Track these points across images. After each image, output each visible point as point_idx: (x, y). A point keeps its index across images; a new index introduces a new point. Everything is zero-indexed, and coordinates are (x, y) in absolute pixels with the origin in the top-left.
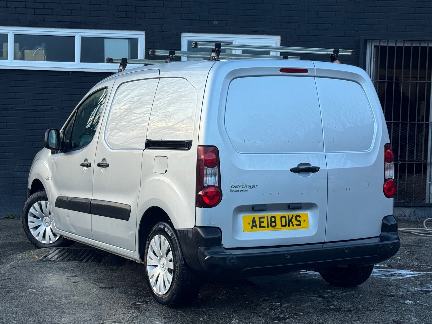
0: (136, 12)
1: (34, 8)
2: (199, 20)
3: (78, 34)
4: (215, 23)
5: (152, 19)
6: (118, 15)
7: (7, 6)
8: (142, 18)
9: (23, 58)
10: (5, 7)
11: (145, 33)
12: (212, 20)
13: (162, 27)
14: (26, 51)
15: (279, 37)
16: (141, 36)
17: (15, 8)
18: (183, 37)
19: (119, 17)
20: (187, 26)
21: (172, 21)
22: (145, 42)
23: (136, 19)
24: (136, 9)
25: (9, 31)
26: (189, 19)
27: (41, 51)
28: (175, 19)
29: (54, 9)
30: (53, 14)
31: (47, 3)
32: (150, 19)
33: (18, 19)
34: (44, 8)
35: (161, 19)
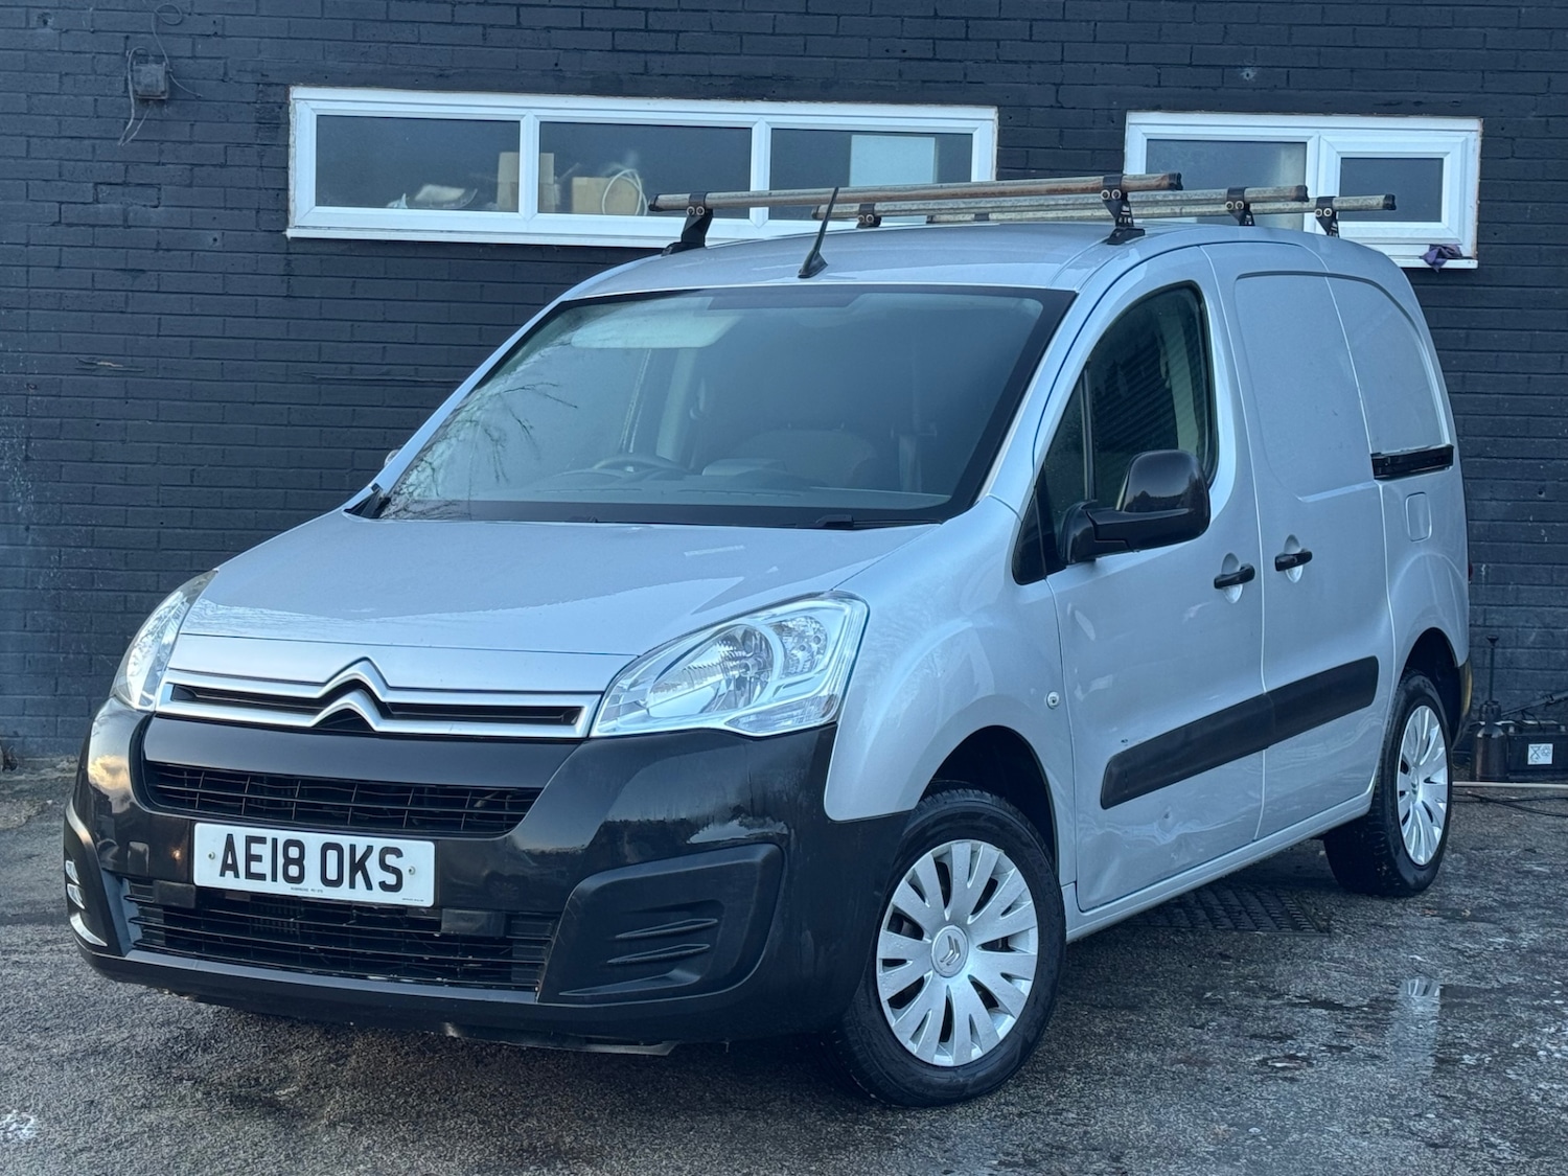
0: (967, 39)
1: (613, 31)
2: (1190, 65)
3: (762, 118)
4: (1245, 77)
5: (1024, 62)
6: (904, 51)
7: (519, 23)
8: (988, 61)
9: (565, 207)
10: (512, 27)
11: (999, 112)
12: (1236, 67)
13: (1057, 91)
14: (579, 182)
15: (1474, 124)
16: (981, 126)
17: (548, 29)
18: (1131, 126)
19: (906, 59)
20: (1147, 86)
21: (1095, 70)
22: (999, 145)
23: (968, 63)
24: (967, 27)
25: (523, 112)
26: (1153, 64)
27: (628, 181)
28: (1103, 63)
29: (681, 31)
30: (677, 49)
31: (655, 10)
32: (1016, 62)
33: (558, 68)
34: (647, 30)
35: (1055, 63)
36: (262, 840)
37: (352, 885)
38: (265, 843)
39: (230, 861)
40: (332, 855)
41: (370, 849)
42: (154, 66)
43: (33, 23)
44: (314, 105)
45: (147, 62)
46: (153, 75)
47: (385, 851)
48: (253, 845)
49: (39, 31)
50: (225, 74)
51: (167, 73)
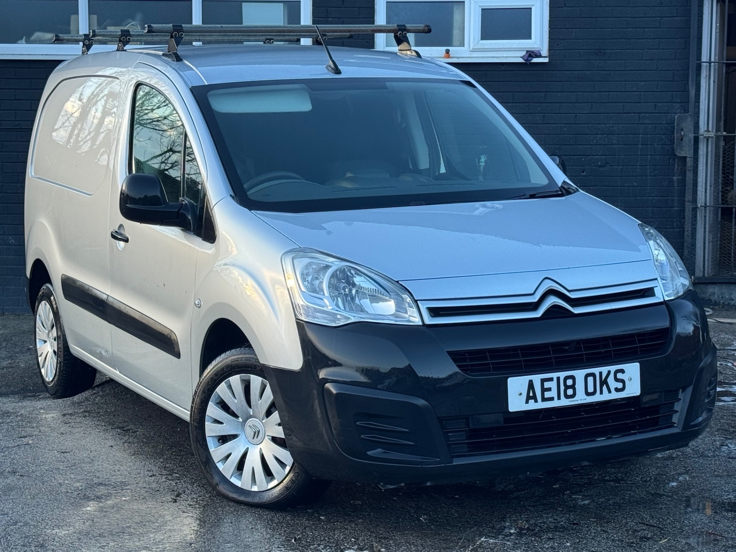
36: (551, 379)
37: (601, 393)
38: (553, 380)
39: (531, 394)
40: (590, 379)
41: (609, 372)
47: (617, 372)
48: (545, 383)
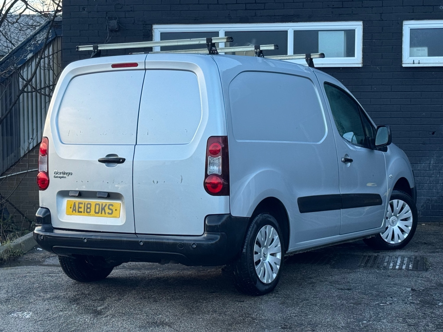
0: (353, 1)
1: (246, 4)
2: (423, 5)
3: (290, 28)
4: (441, 9)
5: (370, 7)
6: (333, 6)
7: (218, 3)
8: (359, 7)
10: (215, 4)
11: (363, 23)
12: (437, 5)
13: (381, 16)
16: (358, 27)
17: (226, 4)
18: (405, 25)
19: (334, 8)
20: (410, 13)
21: (393, 8)
22: (363, 33)
23: (353, 8)
25: (220, 29)
26: (411, 6)
28: (395, 6)
29: (266, 3)
30: (265, 8)
32: (368, 7)
33: (229, 16)
34: (256, 3)
35: (380, 7)
42: (114, 21)
43: (81, 10)
44: (159, 30)
45: (112, 20)
46: (114, 23)
49: (83, 12)
50: (134, 22)
51: (118, 22)
